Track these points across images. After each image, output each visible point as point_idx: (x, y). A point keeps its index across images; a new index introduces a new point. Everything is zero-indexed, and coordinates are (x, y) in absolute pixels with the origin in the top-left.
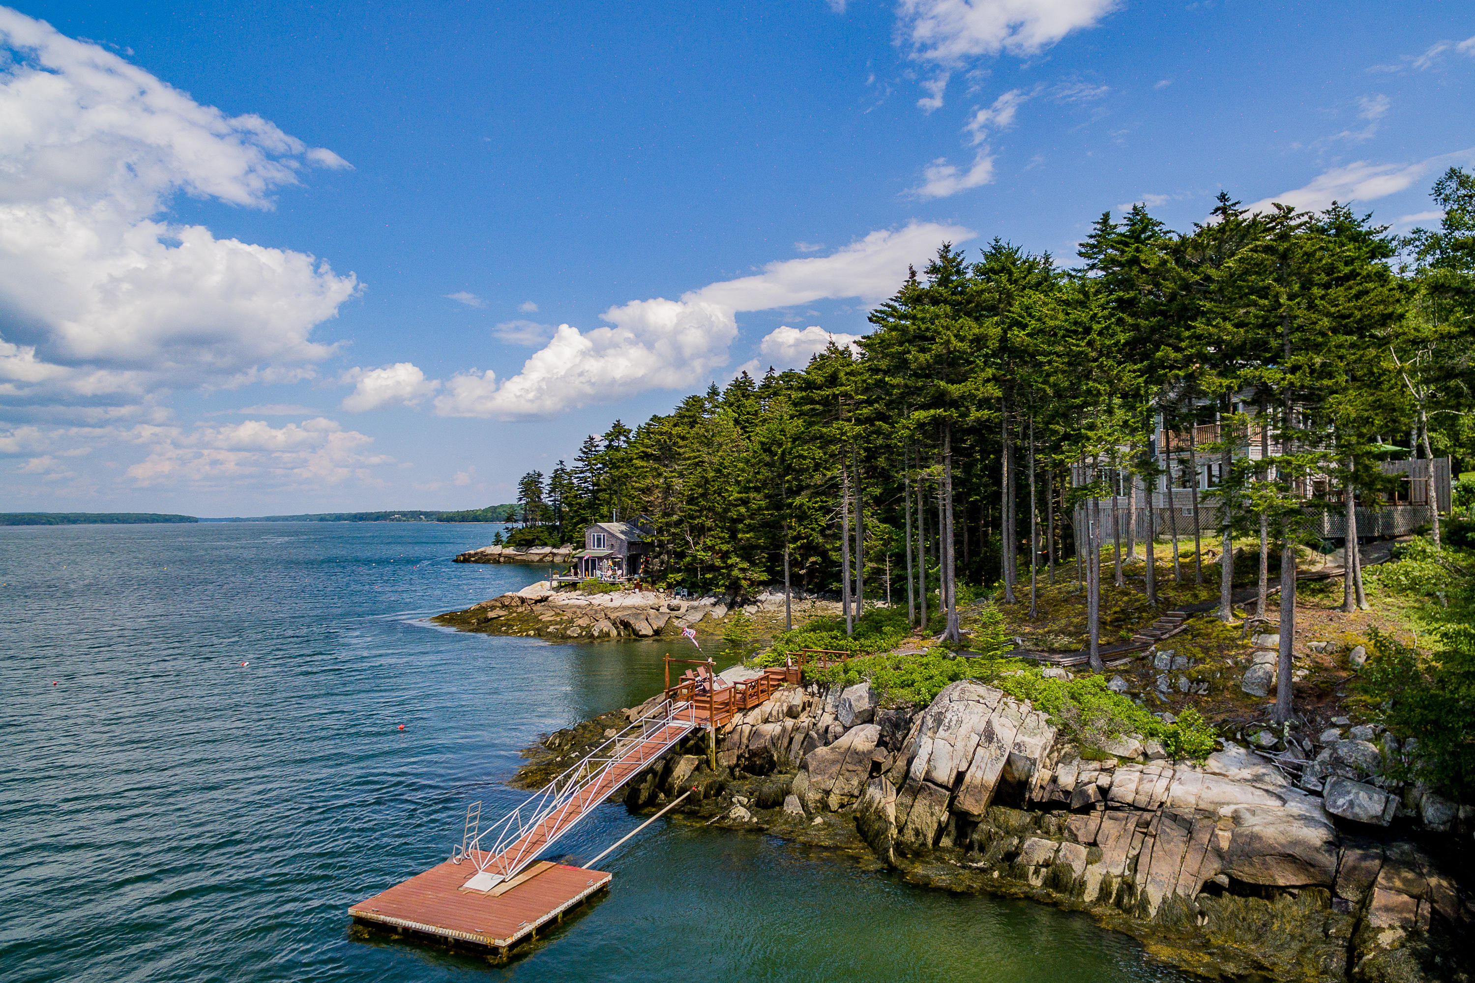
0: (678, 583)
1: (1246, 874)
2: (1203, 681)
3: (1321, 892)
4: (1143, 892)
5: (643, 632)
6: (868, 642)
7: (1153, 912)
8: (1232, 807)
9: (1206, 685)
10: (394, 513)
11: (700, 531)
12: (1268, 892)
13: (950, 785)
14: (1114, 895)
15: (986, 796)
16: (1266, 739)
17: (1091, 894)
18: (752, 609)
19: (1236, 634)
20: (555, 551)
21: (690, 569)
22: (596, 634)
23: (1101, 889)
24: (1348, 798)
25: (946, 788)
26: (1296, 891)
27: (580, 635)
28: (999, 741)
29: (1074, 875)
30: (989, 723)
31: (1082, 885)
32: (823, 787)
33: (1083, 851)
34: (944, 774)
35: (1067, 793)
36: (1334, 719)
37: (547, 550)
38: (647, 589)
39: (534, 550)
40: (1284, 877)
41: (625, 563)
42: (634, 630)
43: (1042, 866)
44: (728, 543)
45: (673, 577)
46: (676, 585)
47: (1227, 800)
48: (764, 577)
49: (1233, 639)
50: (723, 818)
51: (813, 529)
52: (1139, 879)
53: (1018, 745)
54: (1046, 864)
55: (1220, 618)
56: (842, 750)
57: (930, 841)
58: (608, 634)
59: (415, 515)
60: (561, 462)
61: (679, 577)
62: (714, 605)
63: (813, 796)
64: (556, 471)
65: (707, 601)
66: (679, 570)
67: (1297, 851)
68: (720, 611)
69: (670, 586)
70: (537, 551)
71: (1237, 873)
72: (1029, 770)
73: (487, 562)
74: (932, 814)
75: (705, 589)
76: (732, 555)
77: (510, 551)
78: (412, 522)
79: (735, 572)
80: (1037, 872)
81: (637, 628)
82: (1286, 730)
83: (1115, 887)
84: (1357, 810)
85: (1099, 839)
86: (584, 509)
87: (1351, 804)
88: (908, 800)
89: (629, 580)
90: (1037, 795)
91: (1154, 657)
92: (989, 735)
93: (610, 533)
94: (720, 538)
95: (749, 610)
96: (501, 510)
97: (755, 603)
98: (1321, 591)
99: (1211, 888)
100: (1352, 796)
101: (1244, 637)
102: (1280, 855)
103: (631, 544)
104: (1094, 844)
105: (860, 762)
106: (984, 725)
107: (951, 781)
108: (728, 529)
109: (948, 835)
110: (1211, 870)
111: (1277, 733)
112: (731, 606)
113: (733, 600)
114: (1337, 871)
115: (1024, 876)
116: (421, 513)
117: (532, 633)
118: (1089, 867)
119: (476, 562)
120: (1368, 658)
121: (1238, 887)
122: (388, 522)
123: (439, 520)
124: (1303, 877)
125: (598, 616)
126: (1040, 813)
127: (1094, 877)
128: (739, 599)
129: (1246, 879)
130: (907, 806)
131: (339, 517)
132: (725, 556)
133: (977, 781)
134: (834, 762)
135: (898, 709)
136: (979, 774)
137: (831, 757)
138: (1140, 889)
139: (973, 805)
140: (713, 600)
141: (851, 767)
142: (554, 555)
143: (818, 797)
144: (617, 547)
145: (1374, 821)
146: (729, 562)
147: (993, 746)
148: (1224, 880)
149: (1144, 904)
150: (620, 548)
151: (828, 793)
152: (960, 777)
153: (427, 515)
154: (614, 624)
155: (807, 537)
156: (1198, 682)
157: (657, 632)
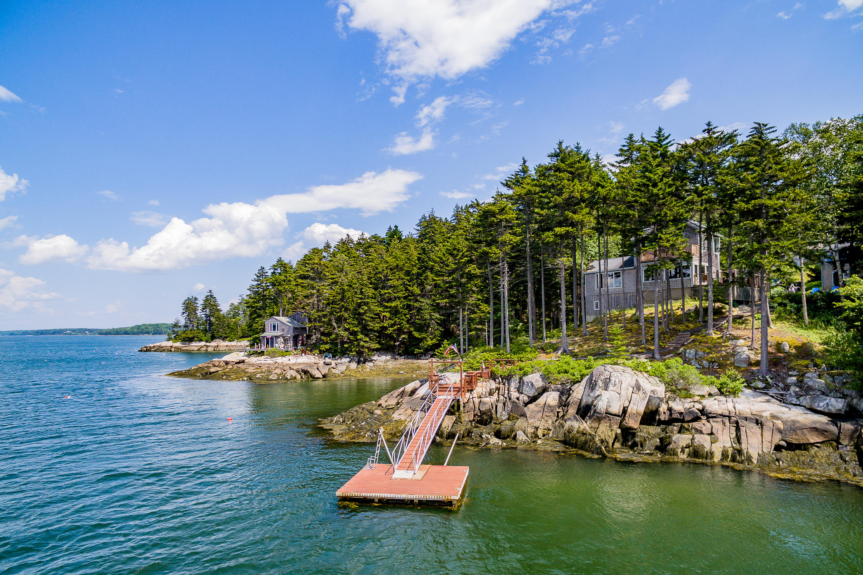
0: (327, 350)
1: (794, 439)
2: (715, 362)
3: (831, 444)
4: (747, 453)
5: (317, 376)
6: (521, 356)
7: (755, 462)
8: (769, 413)
9: (717, 364)
10: (66, 330)
11: (340, 320)
12: (804, 447)
13: (620, 414)
14: (730, 457)
15: (640, 418)
16: (760, 385)
17: (717, 457)
18: (371, 364)
19: (721, 341)
20: (208, 344)
21: (333, 342)
22: (289, 378)
23: (723, 455)
24: (825, 402)
25: (618, 416)
26: (819, 445)
27: (278, 379)
28: (643, 390)
29: (706, 450)
30: (637, 381)
31: (712, 454)
32: (535, 425)
33: (708, 438)
34: (616, 409)
35: (681, 413)
36: (790, 373)
37: (203, 343)
38: (308, 354)
39: (194, 344)
40: (813, 439)
41: (291, 339)
42: (311, 375)
43: (686, 447)
44: (357, 327)
45: (324, 347)
46: (326, 351)
47: (764, 409)
48: (377, 346)
49: (720, 343)
50: (487, 444)
51: (403, 320)
52: (744, 446)
53: (653, 391)
54: (688, 447)
55: (708, 334)
56: (541, 406)
57: (611, 444)
58: (295, 378)
59: (82, 331)
60: (210, 291)
61: (327, 346)
62: (350, 362)
63: (530, 430)
64: (207, 296)
65: (345, 360)
66: (326, 343)
67: (818, 426)
68: (354, 365)
69: (321, 352)
70: (195, 345)
71: (788, 439)
72: (659, 404)
73: (163, 351)
74: (612, 430)
75: (344, 353)
76: (359, 334)
77: (178, 344)
78: (80, 335)
79: (362, 343)
80: (683, 451)
81: (313, 374)
82: (769, 380)
83: (730, 453)
84: (830, 407)
85: (714, 431)
86: (259, 309)
87: (828, 404)
88: (596, 425)
89: (295, 349)
90: (663, 417)
91: (685, 353)
92: (638, 387)
93: (281, 322)
94: (352, 324)
95: (369, 365)
96: (144, 327)
97: (371, 361)
98: (743, 323)
99: (778, 448)
100: (827, 401)
101: (725, 342)
102: (810, 428)
103: (295, 329)
104: (712, 434)
105: (552, 411)
106: (634, 382)
107: (621, 412)
108: (357, 319)
109: (618, 441)
110: (777, 439)
111: (765, 381)
112: (359, 363)
113: (359, 359)
114: (839, 433)
115: (675, 454)
116: (86, 330)
117: (246, 379)
118: (713, 445)
119: (155, 351)
120: (790, 347)
121: (791, 447)
122: (62, 335)
123: (100, 334)
124: (821, 437)
125: (285, 368)
126: (665, 426)
127: (717, 450)
128: (362, 359)
129: (794, 442)
130: (595, 428)
131: (25, 333)
132: (354, 333)
133: (635, 411)
134: (539, 412)
135: (562, 384)
136: (635, 408)
137: (537, 409)
138: (745, 451)
139: (633, 423)
140: (348, 359)
141: (548, 414)
142: (207, 346)
143: (532, 431)
144: (286, 330)
145: (838, 412)
146: (359, 337)
147: (641, 392)
148: (783, 443)
149: (749, 459)
150: (288, 331)
151: (537, 428)
152: (625, 411)
153: (91, 331)
154: (298, 371)
155: (400, 324)
156: (713, 362)
157: (324, 376)
